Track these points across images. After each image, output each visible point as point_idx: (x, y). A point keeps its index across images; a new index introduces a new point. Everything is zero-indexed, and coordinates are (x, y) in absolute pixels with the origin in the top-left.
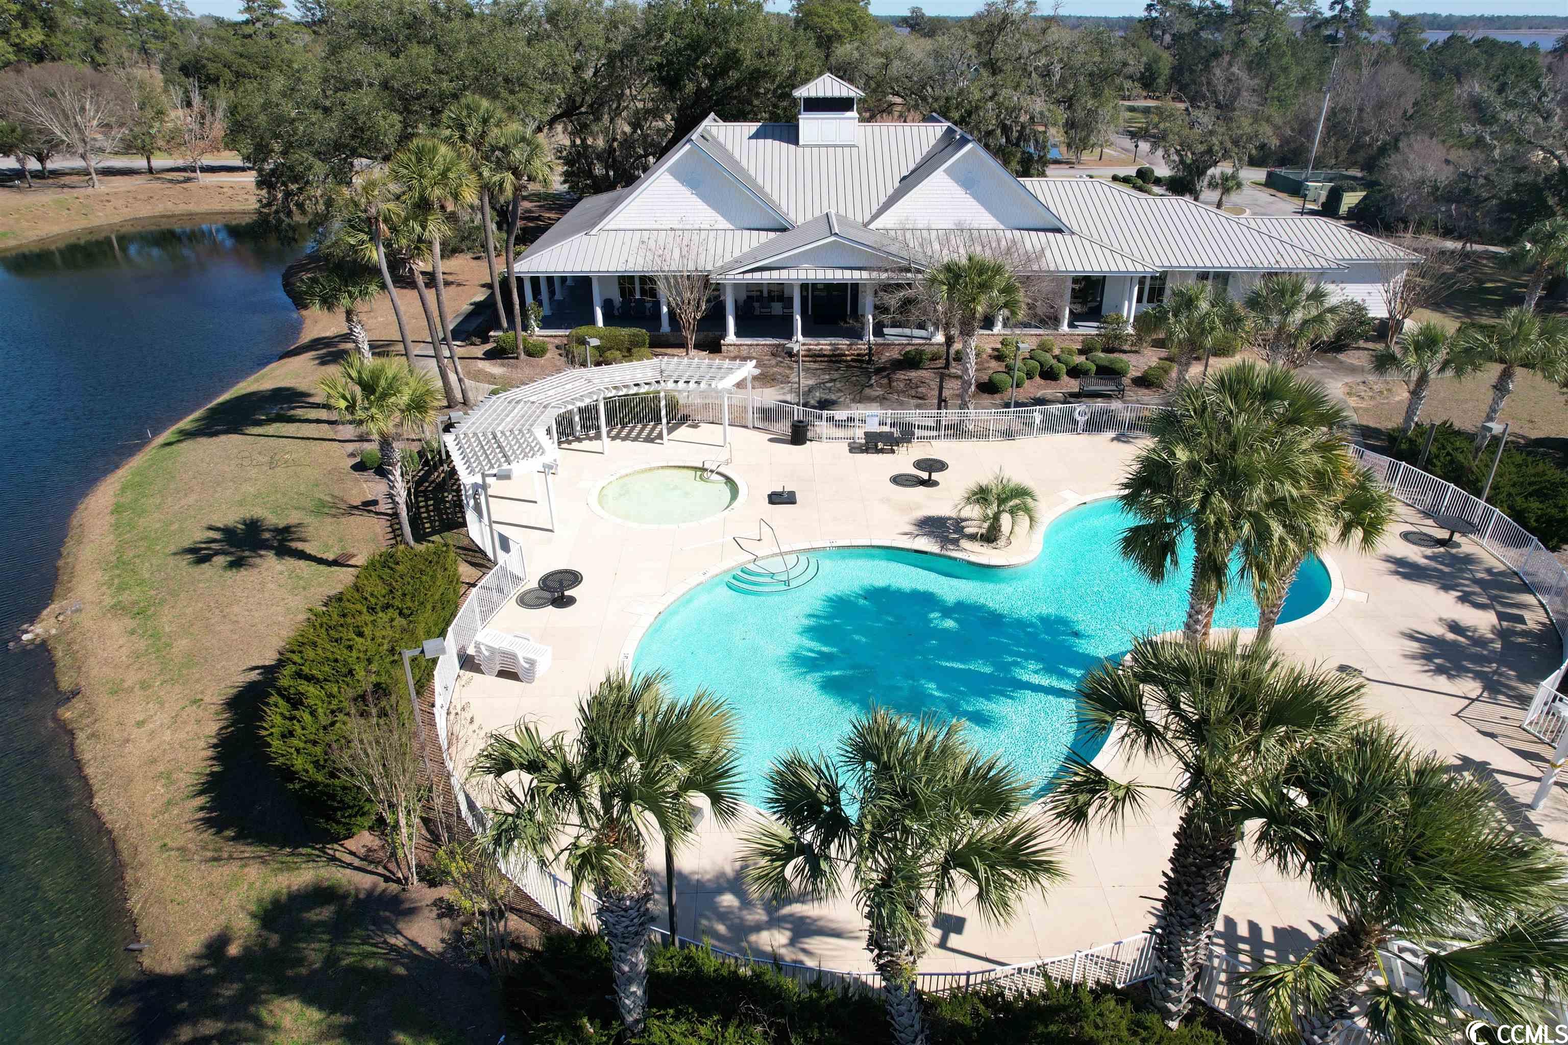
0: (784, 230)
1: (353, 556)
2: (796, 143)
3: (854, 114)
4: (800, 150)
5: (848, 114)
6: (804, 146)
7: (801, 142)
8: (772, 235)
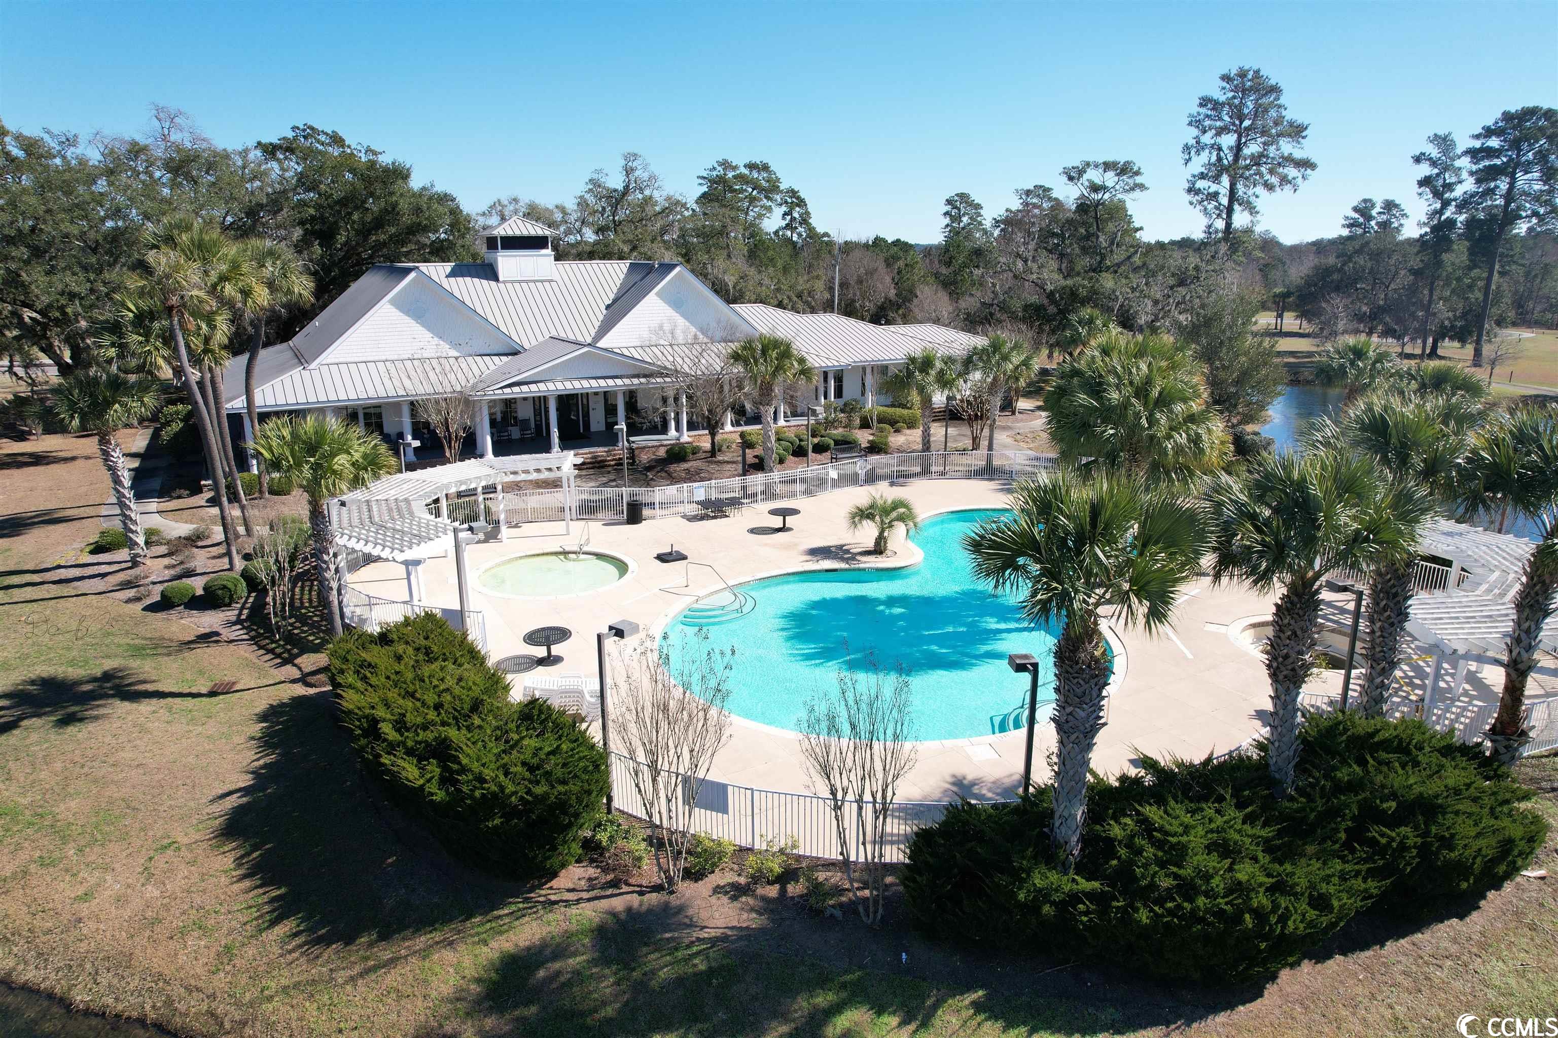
0: (515, 353)
1: (234, 683)
2: (496, 279)
3: (549, 251)
4: (501, 285)
5: (544, 251)
6: (504, 282)
7: (501, 279)
8: (504, 359)
